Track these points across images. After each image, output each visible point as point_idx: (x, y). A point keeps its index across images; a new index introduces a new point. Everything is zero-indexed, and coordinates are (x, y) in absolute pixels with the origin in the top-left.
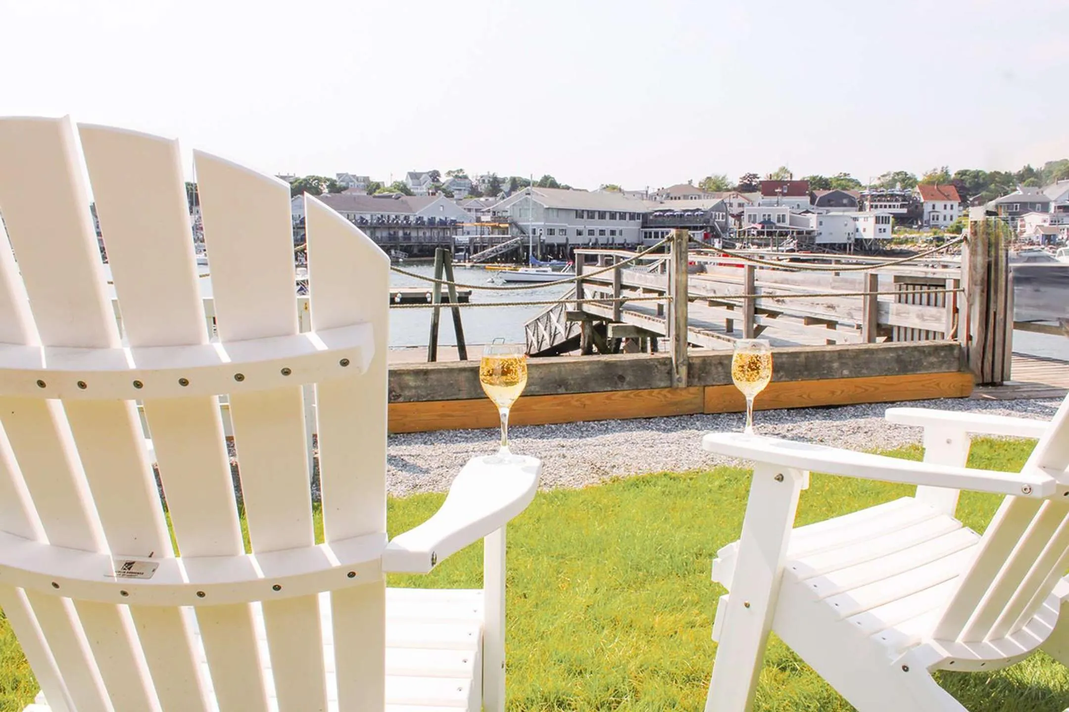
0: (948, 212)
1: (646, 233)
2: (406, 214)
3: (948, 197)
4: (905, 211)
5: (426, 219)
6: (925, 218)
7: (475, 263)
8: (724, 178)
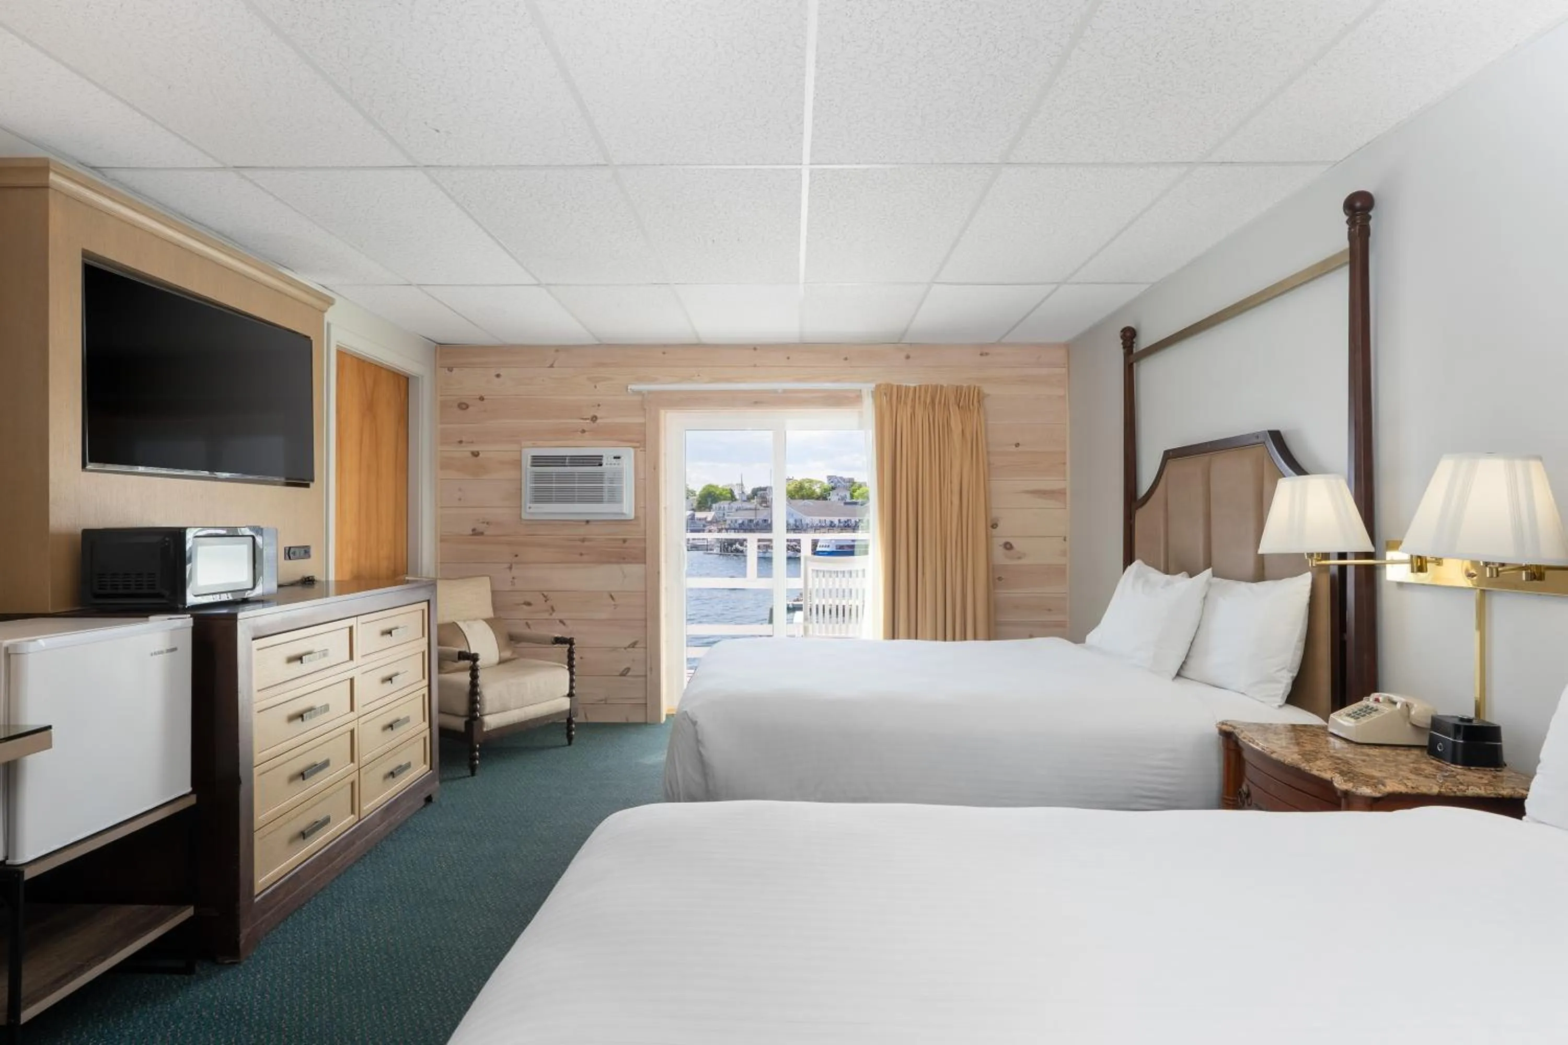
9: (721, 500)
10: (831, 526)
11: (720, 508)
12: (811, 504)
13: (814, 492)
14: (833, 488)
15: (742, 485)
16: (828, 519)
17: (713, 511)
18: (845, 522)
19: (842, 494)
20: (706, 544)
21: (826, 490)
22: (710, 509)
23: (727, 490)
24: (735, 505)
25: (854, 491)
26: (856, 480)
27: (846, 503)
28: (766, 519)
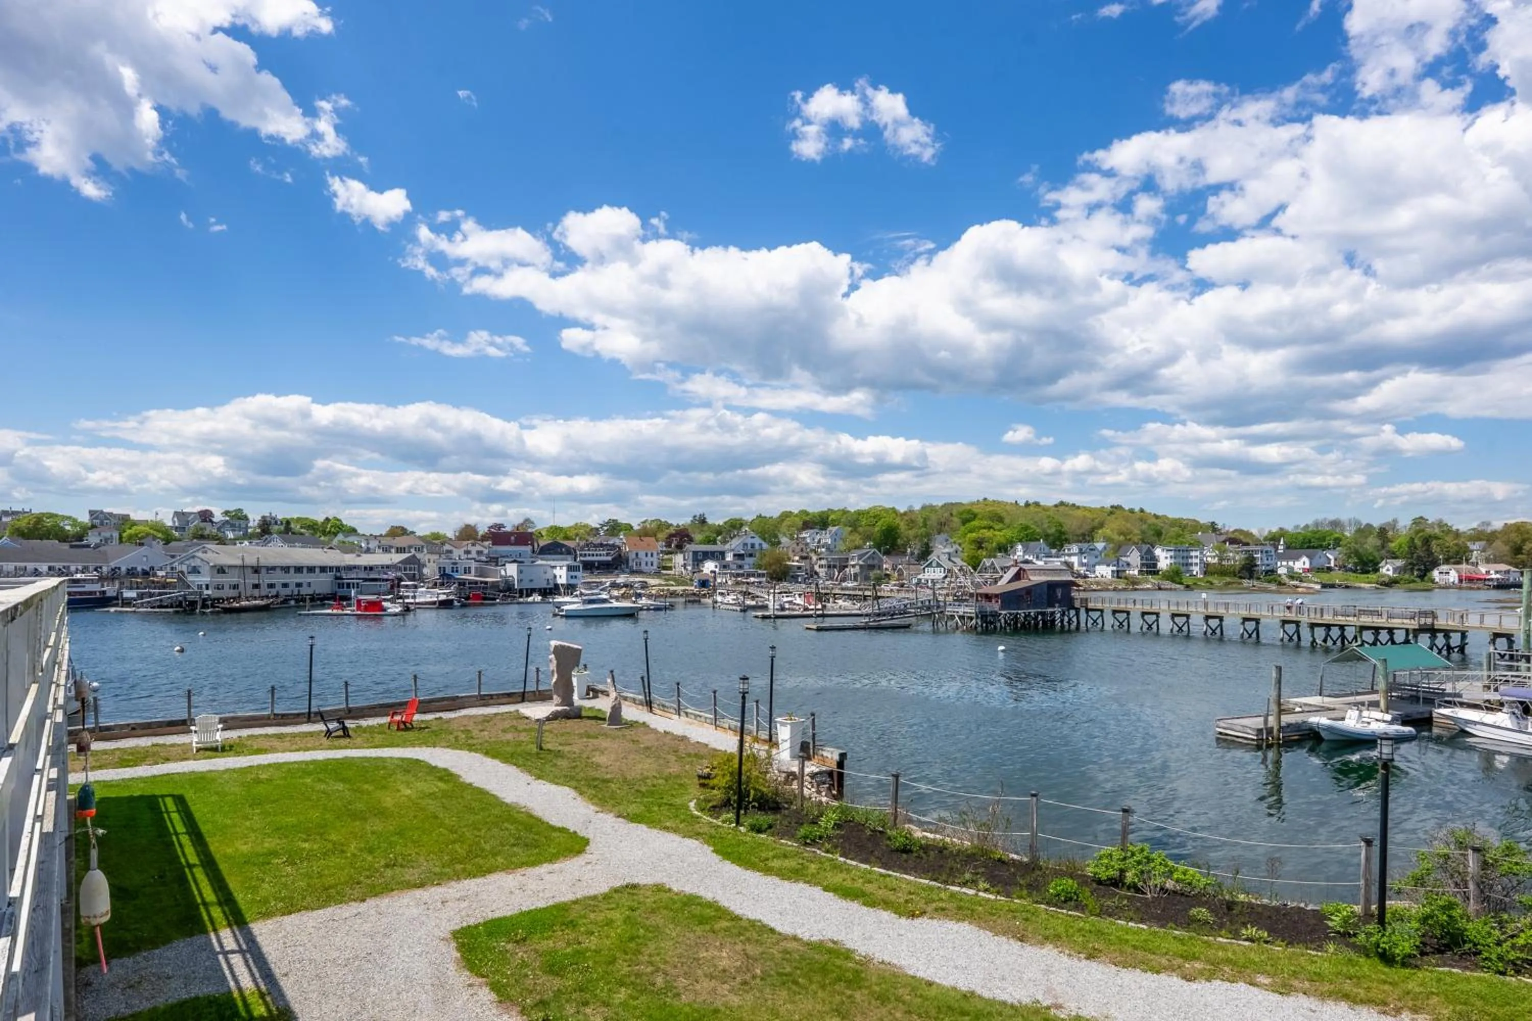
0: (649, 558)
2: (98, 564)
3: (649, 546)
4: (609, 558)
6: (630, 564)
19: (107, 534)
25: (124, 531)
26: (133, 517)
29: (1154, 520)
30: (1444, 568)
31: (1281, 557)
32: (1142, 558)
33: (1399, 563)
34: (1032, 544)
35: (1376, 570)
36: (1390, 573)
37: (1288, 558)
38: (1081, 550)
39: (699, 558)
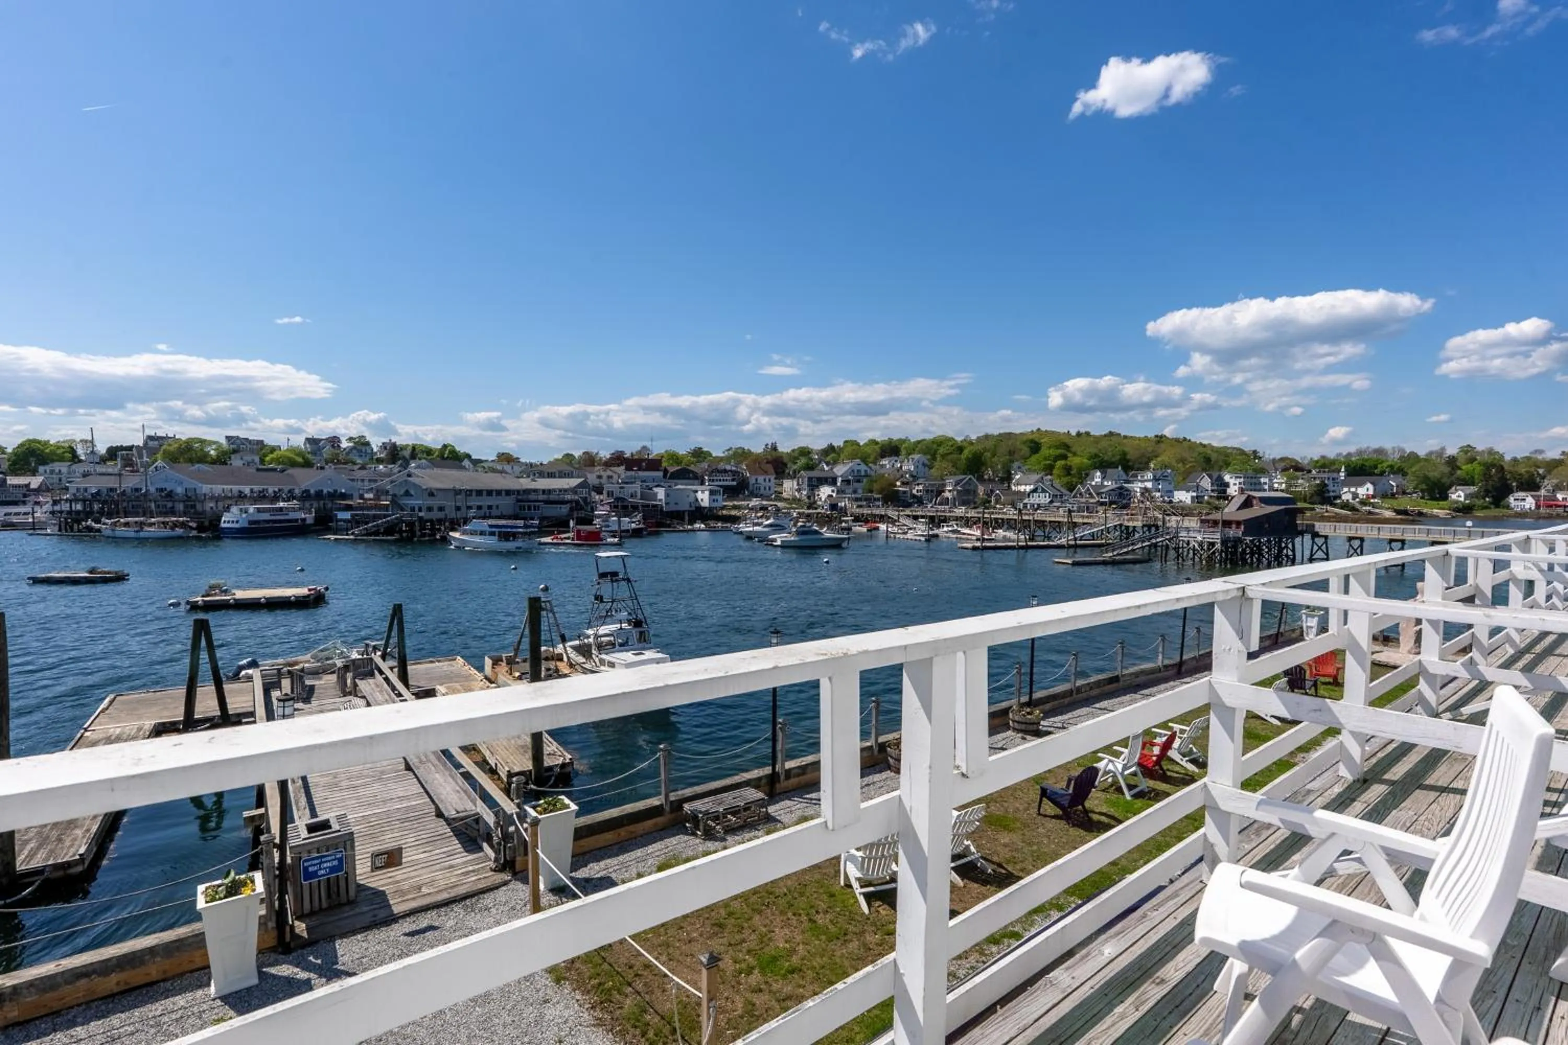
0: (767, 484)
1: (520, 506)
2: (291, 487)
3: (766, 473)
4: (735, 483)
5: (312, 492)
6: (751, 488)
7: (357, 535)
8: (597, 454)
9: (53, 461)
10: (240, 496)
11: (52, 472)
12: (210, 469)
13: (207, 454)
14: (235, 451)
15: (92, 442)
16: (236, 488)
17: (41, 475)
18: (260, 492)
19: (248, 458)
20: (31, 520)
21: (224, 453)
22: (34, 473)
23: (63, 448)
24: (79, 469)
25: (265, 456)
26: (267, 442)
27: (258, 470)
28: (139, 486)
29: (1201, 449)
30: (1521, 494)
31: (1344, 483)
32: (1212, 484)
33: (1472, 489)
34: (1109, 471)
35: (1446, 498)
36: (1462, 499)
37: (1349, 485)
38: (1154, 477)
39: (815, 484)
